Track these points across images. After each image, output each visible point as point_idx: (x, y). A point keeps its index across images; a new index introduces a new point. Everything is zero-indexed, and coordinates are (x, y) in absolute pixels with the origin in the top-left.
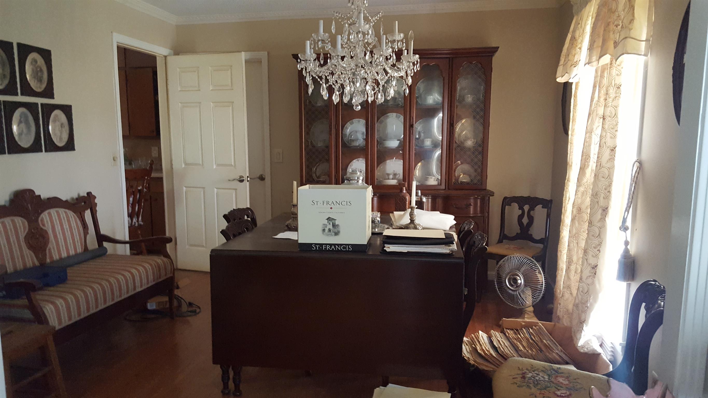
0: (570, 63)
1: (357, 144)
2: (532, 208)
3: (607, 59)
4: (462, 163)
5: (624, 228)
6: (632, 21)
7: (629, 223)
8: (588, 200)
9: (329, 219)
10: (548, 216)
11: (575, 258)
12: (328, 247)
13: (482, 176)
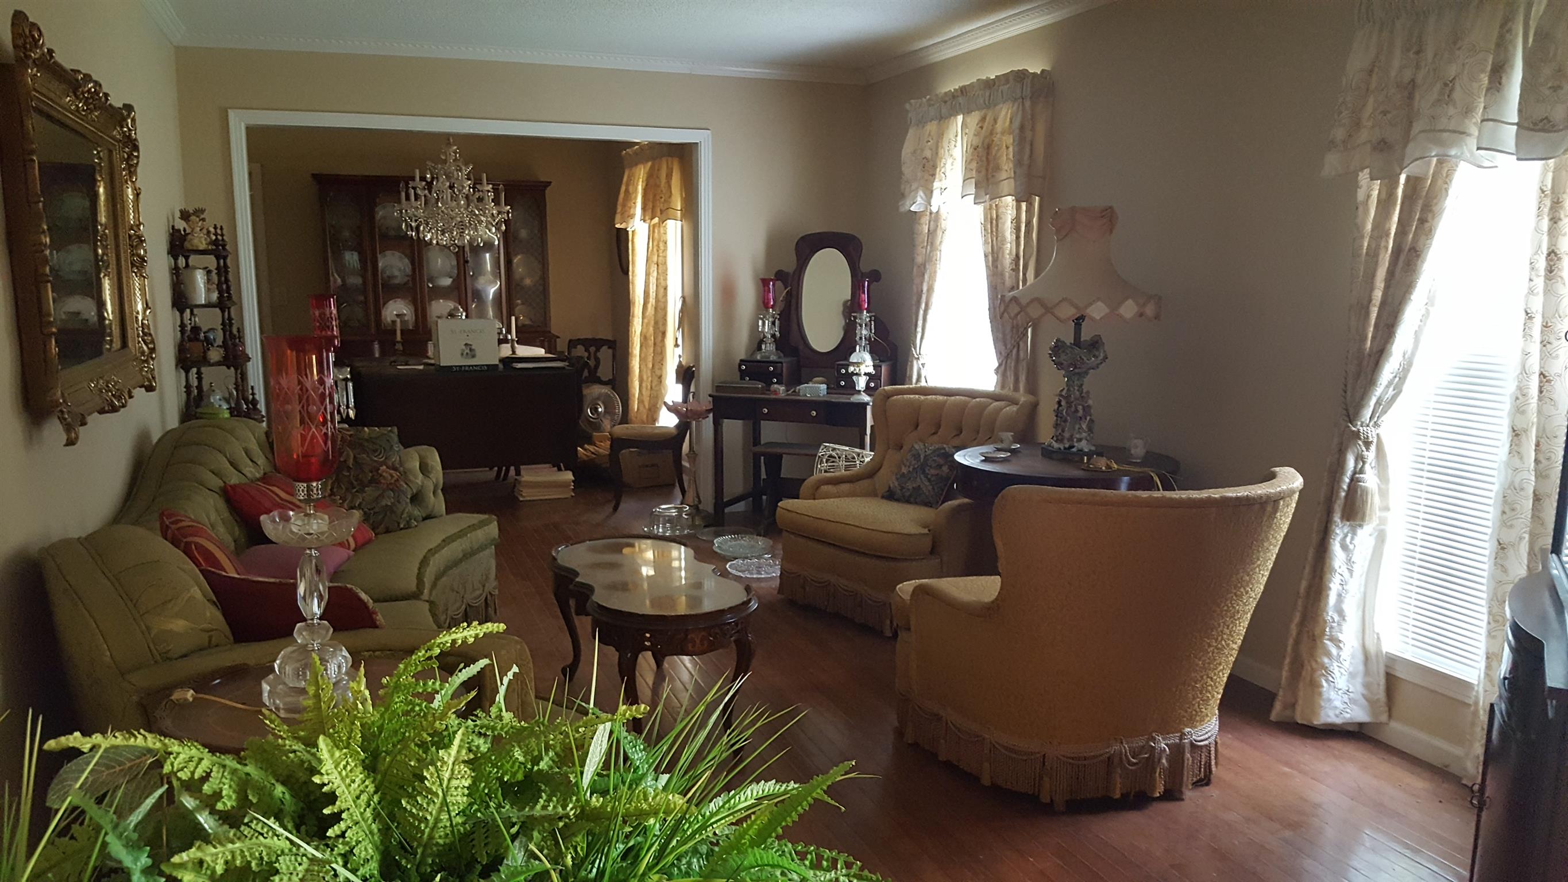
0: (626, 214)
1: (397, 281)
2: (598, 350)
3: (656, 220)
4: (523, 304)
5: (677, 345)
6: (670, 197)
7: (680, 342)
8: (651, 329)
9: (466, 345)
10: (614, 356)
11: (645, 377)
12: (467, 368)
13: (545, 318)
